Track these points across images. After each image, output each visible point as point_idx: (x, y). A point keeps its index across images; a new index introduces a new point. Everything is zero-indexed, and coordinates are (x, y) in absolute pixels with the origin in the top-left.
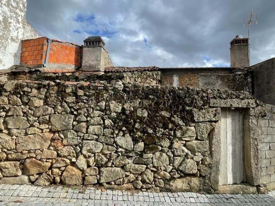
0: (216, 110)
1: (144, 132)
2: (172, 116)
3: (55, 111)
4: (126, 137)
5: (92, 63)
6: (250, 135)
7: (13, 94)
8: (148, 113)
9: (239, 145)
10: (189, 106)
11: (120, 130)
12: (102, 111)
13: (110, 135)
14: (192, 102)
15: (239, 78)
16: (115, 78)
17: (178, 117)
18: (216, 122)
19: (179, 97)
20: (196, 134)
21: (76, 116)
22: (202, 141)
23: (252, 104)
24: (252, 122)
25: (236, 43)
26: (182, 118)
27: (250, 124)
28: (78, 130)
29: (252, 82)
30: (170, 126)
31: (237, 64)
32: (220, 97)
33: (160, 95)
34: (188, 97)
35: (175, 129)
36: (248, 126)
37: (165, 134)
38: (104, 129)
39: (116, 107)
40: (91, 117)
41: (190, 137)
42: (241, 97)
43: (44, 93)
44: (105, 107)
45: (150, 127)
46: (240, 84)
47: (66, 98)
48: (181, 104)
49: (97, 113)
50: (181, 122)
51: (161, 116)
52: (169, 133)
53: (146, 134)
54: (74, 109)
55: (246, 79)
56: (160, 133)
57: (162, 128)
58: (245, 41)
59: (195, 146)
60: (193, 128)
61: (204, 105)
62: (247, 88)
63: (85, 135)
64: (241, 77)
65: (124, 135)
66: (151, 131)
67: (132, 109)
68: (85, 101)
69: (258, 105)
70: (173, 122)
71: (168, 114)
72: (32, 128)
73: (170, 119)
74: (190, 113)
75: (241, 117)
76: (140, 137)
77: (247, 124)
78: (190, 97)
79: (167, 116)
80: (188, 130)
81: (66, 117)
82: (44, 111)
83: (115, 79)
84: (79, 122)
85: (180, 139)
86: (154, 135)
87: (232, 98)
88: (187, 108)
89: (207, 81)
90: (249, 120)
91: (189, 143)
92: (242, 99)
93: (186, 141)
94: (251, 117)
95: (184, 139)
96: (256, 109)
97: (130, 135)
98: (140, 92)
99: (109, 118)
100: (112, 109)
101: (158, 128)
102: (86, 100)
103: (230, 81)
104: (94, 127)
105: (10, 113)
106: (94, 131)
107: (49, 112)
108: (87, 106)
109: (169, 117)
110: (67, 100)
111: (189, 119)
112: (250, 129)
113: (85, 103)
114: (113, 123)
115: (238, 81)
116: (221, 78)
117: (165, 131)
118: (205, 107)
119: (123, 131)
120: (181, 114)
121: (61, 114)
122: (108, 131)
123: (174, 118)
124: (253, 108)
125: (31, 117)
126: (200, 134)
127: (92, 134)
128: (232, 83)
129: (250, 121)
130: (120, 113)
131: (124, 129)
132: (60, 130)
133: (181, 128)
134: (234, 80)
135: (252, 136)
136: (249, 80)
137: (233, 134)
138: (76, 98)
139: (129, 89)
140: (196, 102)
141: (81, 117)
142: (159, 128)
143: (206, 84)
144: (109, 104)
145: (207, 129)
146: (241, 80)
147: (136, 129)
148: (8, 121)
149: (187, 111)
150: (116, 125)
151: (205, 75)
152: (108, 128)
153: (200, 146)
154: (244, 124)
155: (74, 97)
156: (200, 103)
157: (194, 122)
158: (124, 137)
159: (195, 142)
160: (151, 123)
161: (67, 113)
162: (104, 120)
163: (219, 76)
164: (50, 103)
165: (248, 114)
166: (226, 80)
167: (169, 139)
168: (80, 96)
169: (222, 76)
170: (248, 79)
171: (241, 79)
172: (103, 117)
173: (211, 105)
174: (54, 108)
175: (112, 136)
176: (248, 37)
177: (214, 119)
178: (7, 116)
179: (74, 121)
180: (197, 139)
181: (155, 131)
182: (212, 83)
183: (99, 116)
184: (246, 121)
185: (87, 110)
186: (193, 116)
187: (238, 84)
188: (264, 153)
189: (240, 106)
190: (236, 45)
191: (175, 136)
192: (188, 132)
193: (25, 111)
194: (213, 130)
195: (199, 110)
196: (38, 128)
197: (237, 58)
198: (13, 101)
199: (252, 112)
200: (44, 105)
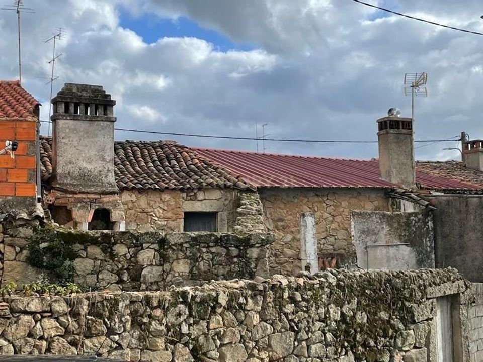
0: (432, 303)
1: (365, 345)
2: (390, 317)
3: (274, 329)
4: (349, 355)
5: (89, 167)
6: (461, 332)
7: (228, 309)
8: (367, 316)
9: (449, 350)
10: (409, 301)
11: (343, 346)
12: (323, 322)
13: (333, 356)
14: (411, 295)
15: (416, 222)
16: (257, 245)
17: (397, 318)
18: (431, 319)
19: (398, 290)
20: (416, 340)
21: (297, 333)
22: (420, 350)
23: (462, 287)
24: (463, 313)
25: (392, 127)
26: (402, 319)
27: (461, 316)
28: (300, 354)
29: (434, 229)
30: (391, 332)
31: (395, 175)
32: (434, 283)
33: (377, 287)
34: (407, 288)
35: (396, 336)
36: (458, 320)
37: (387, 346)
38: (326, 347)
39: (335, 313)
40: (312, 332)
41: (410, 344)
42: (452, 278)
43: (260, 303)
44: (325, 315)
45: (371, 337)
46: (417, 233)
47: (285, 307)
48: (400, 299)
49: (319, 324)
50: (401, 326)
51: (382, 320)
52: (390, 342)
53: (368, 349)
54: (295, 322)
55: (426, 223)
56: (382, 344)
57: (383, 337)
58: (407, 124)
59: (413, 357)
60: (411, 332)
61: (422, 298)
62: (428, 239)
63: (308, 359)
64: (419, 219)
65: (346, 354)
66: (372, 343)
67: (352, 313)
68: (305, 309)
69: (467, 287)
70: (393, 327)
71: (387, 315)
72: (251, 359)
73: (389, 322)
74: (410, 311)
75: (449, 306)
76: (363, 353)
77: (457, 317)
78: (409, 288)
79: (386, 318)
80: (408, 335)
81: (287, 337)
82: (264, 331)
83: (258, 247)
84: (300, 342)
85: (401, 350)
86: (376, 349)
87: (445, 282)
88: (407, 304)
89: (365, 226)
90: (460, 310)
91: (408, 354)
92: (453, 282)
93: (406, 352)
94: (461, 306)
95: (404, 349)
96: (466, 293)
97: (353, 352)
98: (355, 286)
99: (329, 331)
100: (331, 316)
101: (379, 338)
102: (305, 307)
103: (402, 226)
104: (315, 346)
105: (227, 341)
106: (317, 353)
107: (269, 332)
108: (307, 315)
109: (388, 319)
110: (286, 311)
111: (409, 320)
112: (460, 323)
113: (304, 312)
114: (335, 339)
115: (414, 225)
116: (388, 221)
117: (386, 340)
118: (423, 300)
119: (345, 348)
120: (399, 312)
121: (281, 332)
122: (331, 350)
123: (393, 319)
124: (463, 293)
125: (250, 343)
126: (418, 339)
127: (315, 358)
128: (405, 230)
129: (461, 312)
130: (339, 321)
131: (346, 344)
132: (281, 357)
133: (401, 334)
134: (408, 224)
135: (463, 333)
136: (430, 224)
137: (442, 334)
138: (295, 306)
139: (344, 282)
140: (415, 295)
141: (303, 334)
142: (380, 336)
143: (363, 232)
144: (328, 309)
145: (425, 332)
146: (419, 224)
147: (358, 342)
148: (226, 353)
149: (407, 308)
150: (338, 340)
151: (361, 214)
152: (330, 346)
153: (419, 356)
154: (452, 317)
155: (293, 305)
156: (419, 295)
157: (414, 322)
158: (347, 356)
159: (413, 351)
160: (371, 332)
161: (287, 330)
162: (324, 334)
163: (384, 215)
164: (268, 318)
165: (457, 301)
166: (396, 225)
167: (390, 351)
168: (300, 301)
169: (390, 216)
170: (428, 222)
171: (419, 222)
172: (324, 330)
173: (428, 296)
174: (272, 325)
175: (335, 357)
176: (411, 117)
177: (431, 316)
178: (222, 345)
179: (295, 341)
180: (415, 347)
181: (376, 343)
182: (373, 231)
183: (319, 330)
184: (455, 312)
185: (308, 322)
186: (414, 315)
187: (415, 232)
188: (474, 357)
189: (452, 293)
190: (392, 131)
191: (395, 346)
192: (408, 338)
193: (243, 334)
194: (430, 332)
195: (418, 306)
196: (257, 358)
197: (395, 161)
198: (228, 322)
199: (463, 299)
200: (260, 321)
